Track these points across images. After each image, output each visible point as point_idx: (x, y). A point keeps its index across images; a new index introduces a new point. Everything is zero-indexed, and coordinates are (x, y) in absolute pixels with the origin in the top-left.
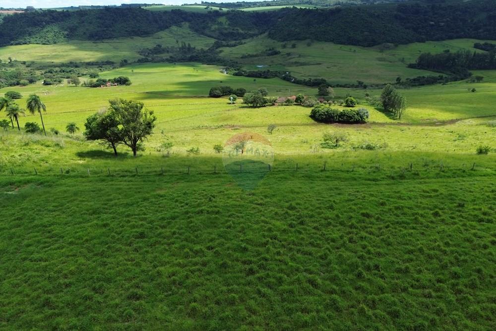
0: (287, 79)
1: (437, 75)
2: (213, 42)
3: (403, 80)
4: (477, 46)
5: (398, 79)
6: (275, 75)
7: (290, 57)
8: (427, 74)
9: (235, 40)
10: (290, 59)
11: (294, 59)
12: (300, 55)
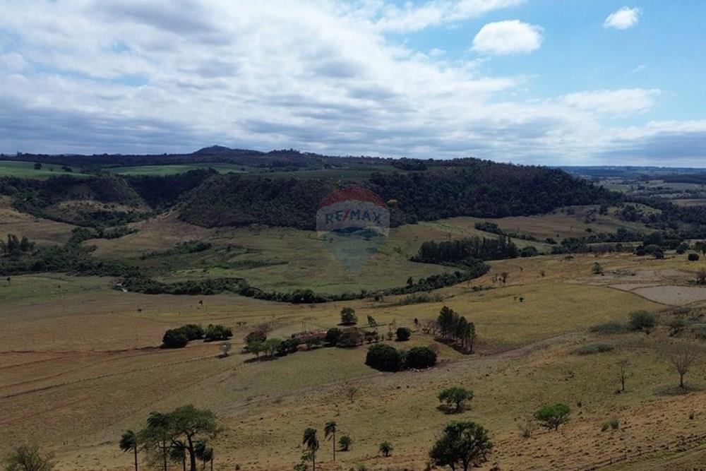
0: (247, 292)
1: (452, 271)
2: (70, 231)
3: (415, 282)
4: (478, 227)
5: (410, 281)
6: (223, 286)
7: (232, 253)
8: (439, 270)
9: (113, 225)
10: (233, 256)
11: (240, 256)
12: (248, 249)
